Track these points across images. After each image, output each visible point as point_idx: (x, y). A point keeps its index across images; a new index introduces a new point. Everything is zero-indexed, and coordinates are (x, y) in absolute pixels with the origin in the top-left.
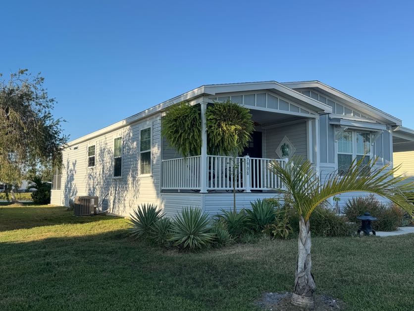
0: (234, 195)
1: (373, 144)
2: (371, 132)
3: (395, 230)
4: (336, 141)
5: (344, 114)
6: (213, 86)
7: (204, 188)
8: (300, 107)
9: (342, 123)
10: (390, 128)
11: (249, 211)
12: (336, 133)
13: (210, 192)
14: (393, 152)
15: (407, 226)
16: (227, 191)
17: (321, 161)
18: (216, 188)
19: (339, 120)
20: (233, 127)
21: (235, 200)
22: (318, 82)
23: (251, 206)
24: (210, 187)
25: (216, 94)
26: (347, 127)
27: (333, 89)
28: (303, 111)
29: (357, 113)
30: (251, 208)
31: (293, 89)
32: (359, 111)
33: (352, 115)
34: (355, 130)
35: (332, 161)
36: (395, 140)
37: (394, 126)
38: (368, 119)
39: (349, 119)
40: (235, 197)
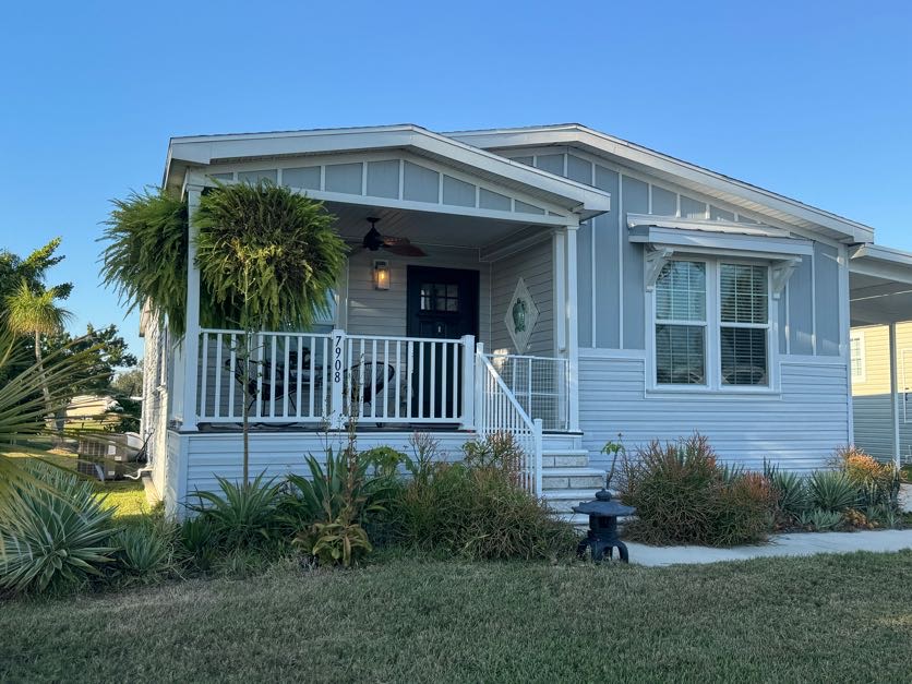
0: (246, 439)
1: (777, 296)
2: (772, 262)
4: (648, 288)
5: (678, 214)
6: (202, 140)
8: (514, 196)
9: (653, 238)
10: (842, 251)
11: (297, 480)
12: (648, 266)
14: (855, 323)
16: (224, 429)
17: (581, 344)
19: (644, 230)
20: (262, 253)
21: (246, 453)
22: (577, 126)
23: (308, 467)
25: (212, 161)
26: (671, 250)
27: (630, 144)
28: (520, 206)
29: (721, 209)
30: (305, 472)
32: (728, 204)
33: (707, 215)
34: (714, 258)
35: (636, 342)
36: (858, 287)
37: (852, 245)
38: (763, 226)
40: (246, 447)
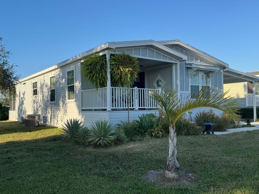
0: (128, 112)
1: (212, 79)
2: (210, 71)
3: (225, 131)
4: (190, 77)
5: (194, 61)
6: (114, 43)
7: (109, 108)
8: (168, 56)
9: (193, 66)
10: (222, 69)
11: (138, 121)
12: (189, 72)
13: (113, 110)
14: (224, 83)
15: (232, 128)
16: (124, 109)
17: (181, 90)
18: (117, 108)
19: (191, 64)
20: (127, 69)
21: (129, 115)
22: (178, 41)
23: (139, 118)
24: (113, 107)
25: (116, 48)
26: (196, 69)
27: (188, 45)
28: (170, 59)
29: (202, 60)
30: (139, 120)
31: (164, 45)
32: (203, 59)
33: (199, 61)
34: (201, 71)
35: (187, 90)
36: (225, 76)
37: (224, 68)
38: (209, 64)
39: (197, 64)
40: (129, 114)
